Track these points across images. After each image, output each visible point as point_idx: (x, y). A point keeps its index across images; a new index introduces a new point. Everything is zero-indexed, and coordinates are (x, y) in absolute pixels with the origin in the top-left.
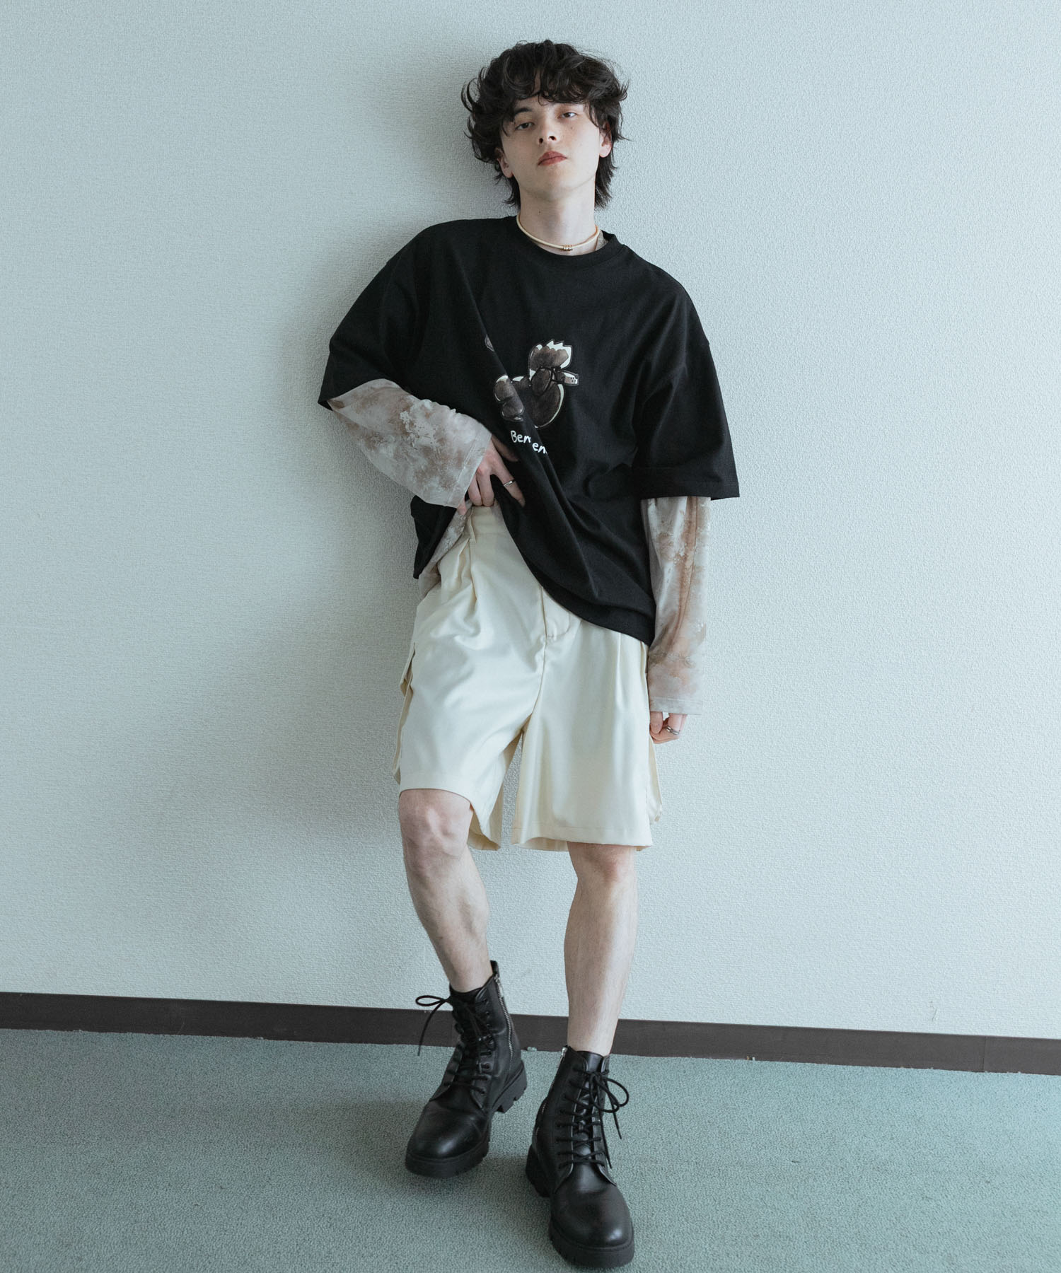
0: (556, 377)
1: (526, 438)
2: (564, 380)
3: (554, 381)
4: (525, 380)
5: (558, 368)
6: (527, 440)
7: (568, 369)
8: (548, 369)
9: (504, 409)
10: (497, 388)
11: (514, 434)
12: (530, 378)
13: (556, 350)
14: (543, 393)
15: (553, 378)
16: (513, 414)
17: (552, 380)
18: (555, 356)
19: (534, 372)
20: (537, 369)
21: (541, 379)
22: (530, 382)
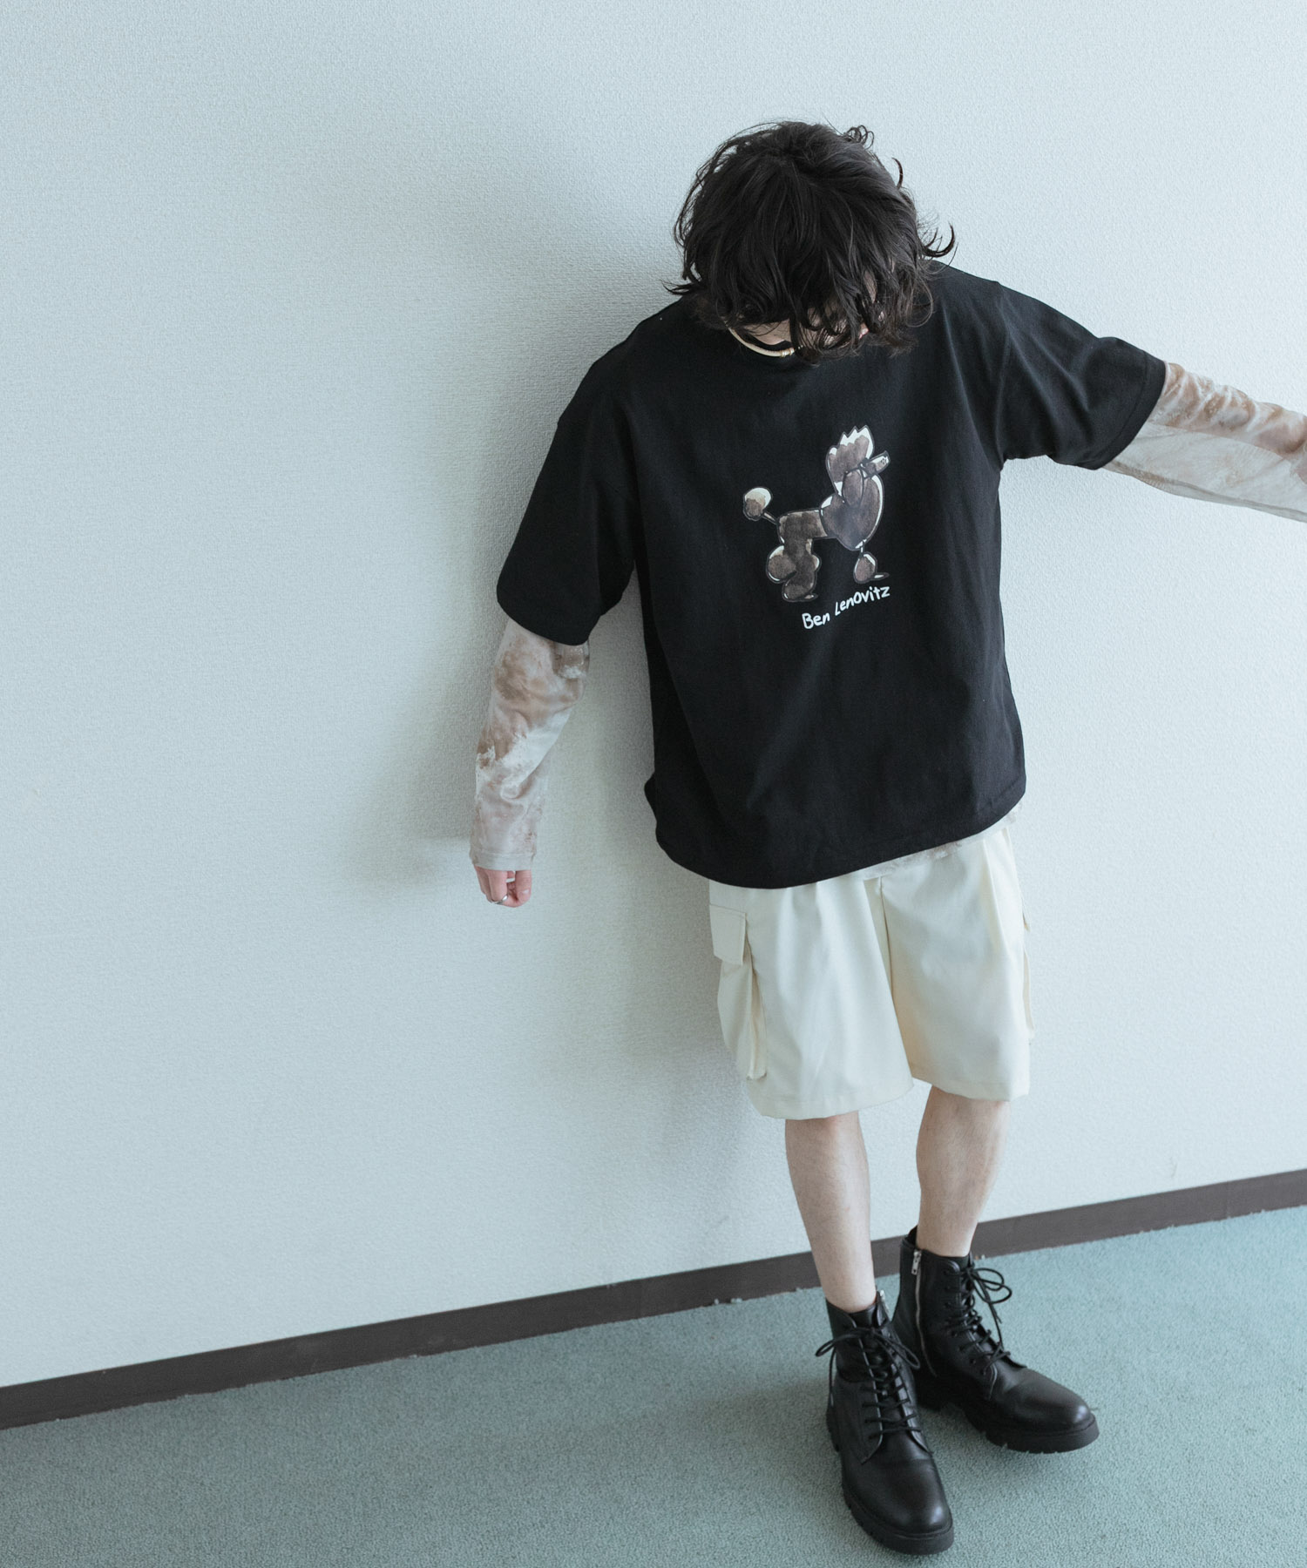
2: (876, 470)
3: (866, 477)
6: (826, 618)
9: (788, 590)
10: (771, 566)
11: (807, 617)
12: (840, 494)
13: (853, 442)
14: (860, 500)
15: (865, 475)
16: (803, 593)
17: (864, 479)
18: (855, 449)
19: (841, 483)
20: (842, 478)
21: (852, 486)
22: (842, 498)
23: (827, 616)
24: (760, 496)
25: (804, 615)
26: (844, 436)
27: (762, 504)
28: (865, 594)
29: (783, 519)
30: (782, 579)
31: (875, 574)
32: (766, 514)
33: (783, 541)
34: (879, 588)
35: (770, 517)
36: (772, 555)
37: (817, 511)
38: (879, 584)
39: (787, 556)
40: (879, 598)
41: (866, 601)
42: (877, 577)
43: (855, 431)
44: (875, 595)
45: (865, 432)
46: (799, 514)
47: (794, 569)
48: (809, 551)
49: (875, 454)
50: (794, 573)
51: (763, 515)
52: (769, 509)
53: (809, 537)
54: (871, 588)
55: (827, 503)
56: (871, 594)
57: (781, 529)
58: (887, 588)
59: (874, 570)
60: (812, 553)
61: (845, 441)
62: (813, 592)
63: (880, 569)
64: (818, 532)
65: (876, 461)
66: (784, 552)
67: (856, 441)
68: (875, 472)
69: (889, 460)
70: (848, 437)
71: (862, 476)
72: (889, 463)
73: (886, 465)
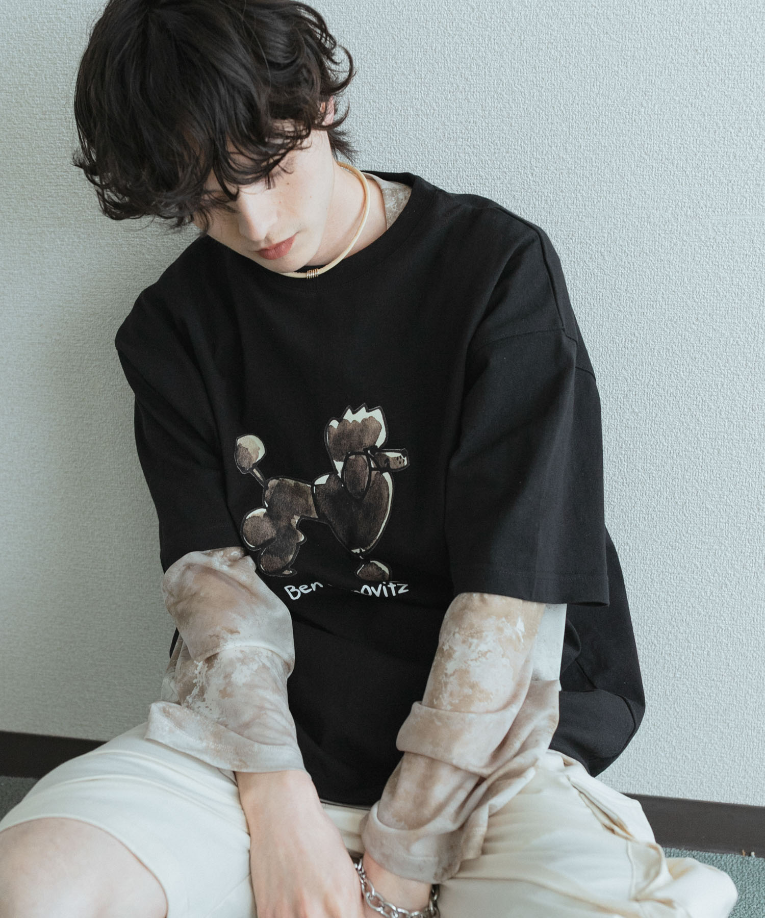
0: (375, 462)
2: (388, 465)
3: (374, 469)
4: (333, 478)
5: (373, 448)
7: (388, 446)
8: (360, 454)
10: (247, 527)
11: (290, 589)
12: (339, 475)
13: (360, 421)
14: (365, 493)
16: (280, 566)
17: (371, 469)
18: (362, 431)
19: (341, 464)
20: (344, 458)
21: (354, 471)
22: (341, 480)
24: (255, 447)
25: (287, 587)
26: (349, 412)
27: (254, 456)
29: (273, 482)
30: (257, 547)
32: (255, 470)
33: (267, 506)
35: (258, 475)
36: (250, 515)
37: (310, 486)
39: (267, 520)
43: (364, 409)
45: (377, 414)
46: (291, 482)
47: (274, 535)
48: (294, 525)
49: (390, 444)
50: (272, 540)
51: (252, 469)
52: (260, 465)
53: (297, 514)
55: (322, 480)
57: (267, 493)
60: (297, 527)
61: (349, 416)
62: (292, 567)
64: (308, 510)
65: (391, 455)
66: (265, 515)
67: (364, 421)
68: (388, 469)
69: (405, 459)
70: (354, 413)
71: (370, 465)
72: (406, 463)
73: (402, 465)
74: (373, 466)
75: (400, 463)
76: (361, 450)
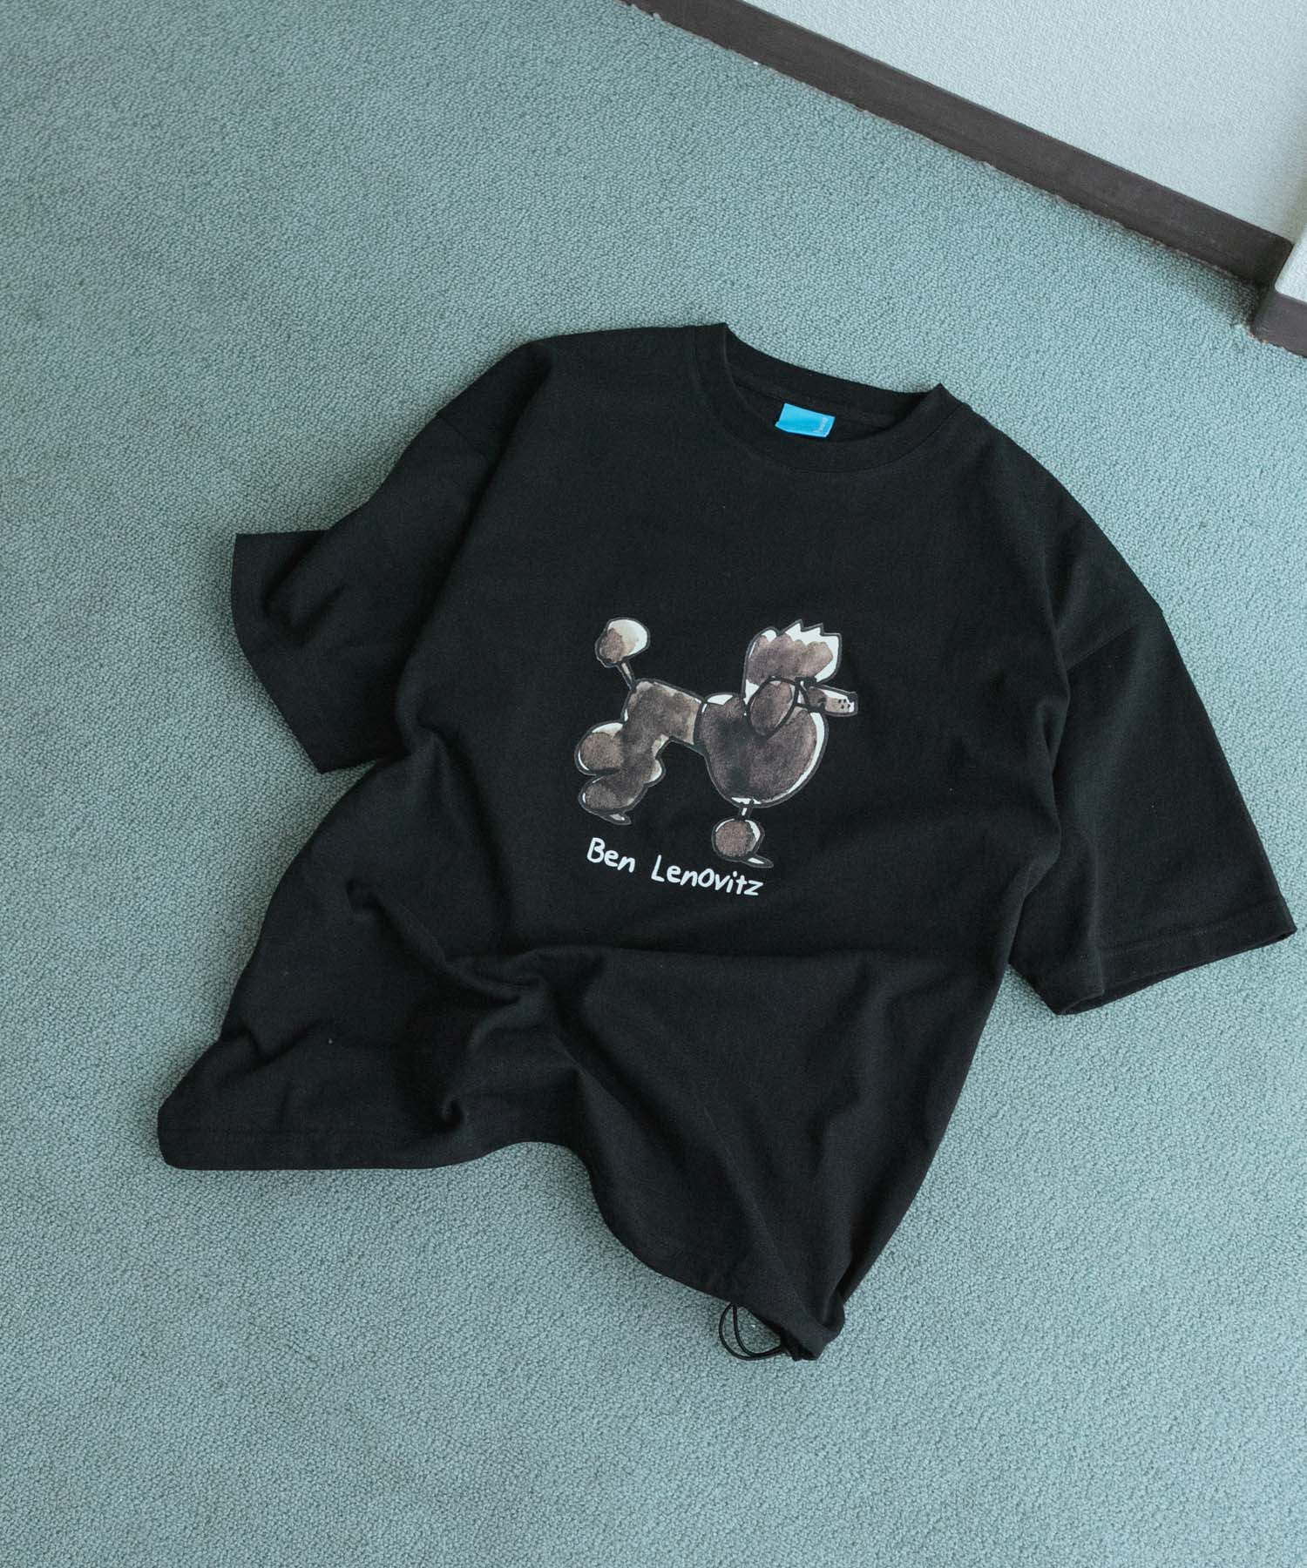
0: (805, 697)
1: (625, 861)
2: (823, 706)
3: (800, 705)
4: (736, 701)
5: (810, 680)
6: (628, 865)
7: (832, 683)
8: (789, 682)
9: (591, 790)
10: (589, 744)
11: (597, 845)
12: (747, 700)
13: (807, 644)
14: (777, 731)
15: (800, 700)
16: (611, 806)
17: (795, 704)
18: (804, 655)
19: (756, 688)
20: (763, 681)
21: (771, 701)
22: (747, 708)
23: (629, 862)
24: (631, 636)
25: (595, 840)
26: (797, 627)
27: (627, 647)
28: (721, 880)
29: (644, 685)
30: (591, 771)
31: (751, 855)
32: (624, 665)
33: (626, 718)
34: (747, 879)
35: (627, 671)
36: (599, 730)
37: (700, 703)
38: (751, 873)
39: (618, 741)
40: (739, 892)
41: (718, 888)
42: (753, 860)
43: (818, 630)
44: (735, 885)
45: (833, 643)
46: (671, 691)
47: (619, 765)
48: (655, 751)
49: (834, 682)
50: (614, 771)
51: (620, 664)
52: (635, 661)
53: (666, 733)
54: (735, 874)
55: (720, 699)
56: (732, 881)
57: (633, 699)
58: (760, 884)
59: (752, 846)
60: (657, 758)
61: (795, 632)
62: (627, 814)
63: (761, 851)
64: (681, 732)
65: (832, 695)
66: (619, 733)
67: (812, 645)
68: (821, 710)
69: (852, 704)
70: (802, 631)
71: (796, 698)
72: (852, 709)
73: (845, 710)
74: (799, 701)
75: (843, 707)
76: (792, 678)
